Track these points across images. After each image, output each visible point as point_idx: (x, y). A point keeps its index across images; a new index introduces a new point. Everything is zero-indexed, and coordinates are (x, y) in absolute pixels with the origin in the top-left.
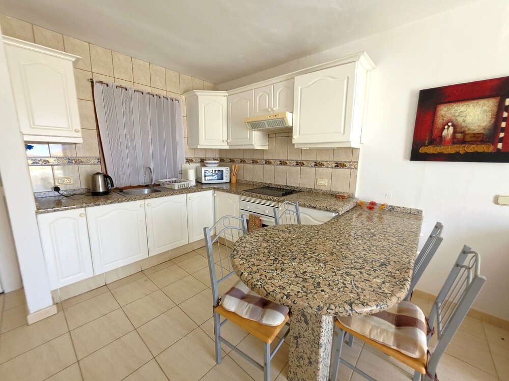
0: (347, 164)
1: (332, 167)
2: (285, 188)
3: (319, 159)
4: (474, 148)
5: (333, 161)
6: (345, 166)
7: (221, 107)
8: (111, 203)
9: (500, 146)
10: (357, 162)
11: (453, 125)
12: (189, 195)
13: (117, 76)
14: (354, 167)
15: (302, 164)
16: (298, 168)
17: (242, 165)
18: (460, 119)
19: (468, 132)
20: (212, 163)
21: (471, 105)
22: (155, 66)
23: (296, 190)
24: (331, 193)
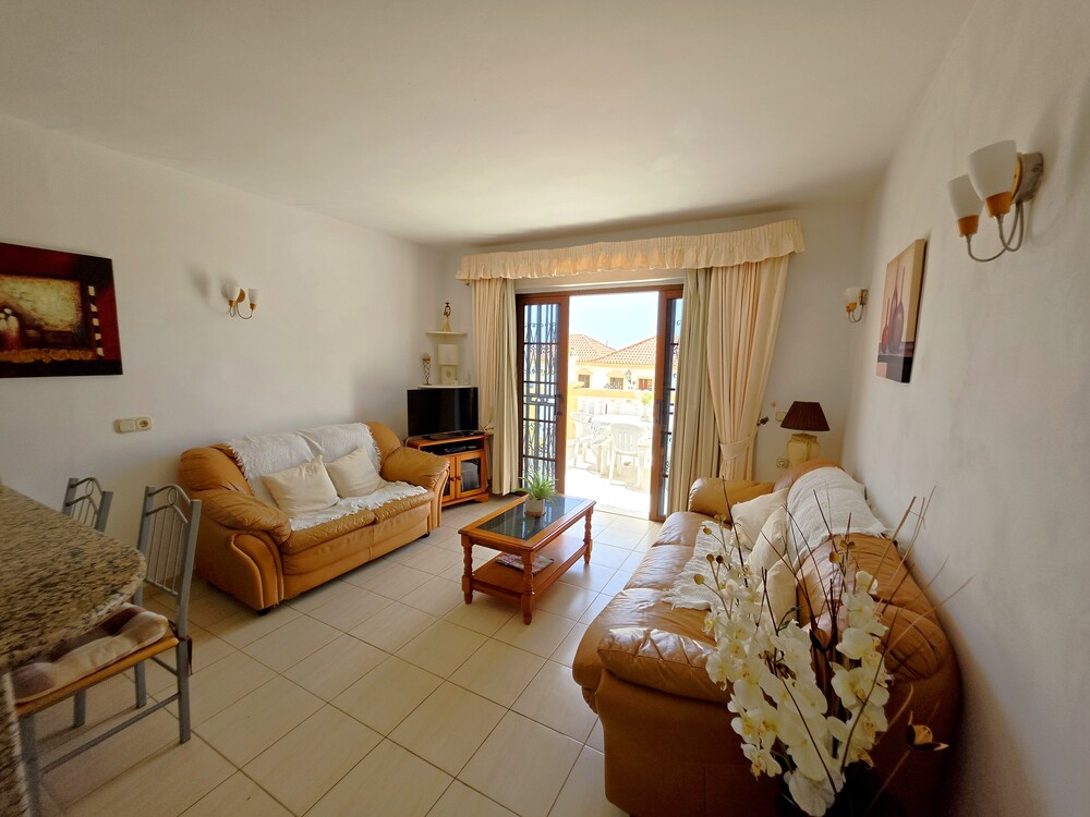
4: (64, 354)
9: (100, 351)
11: (15, 314)
18: (26, 306)
19: (46, 328)
21: (38, 285)
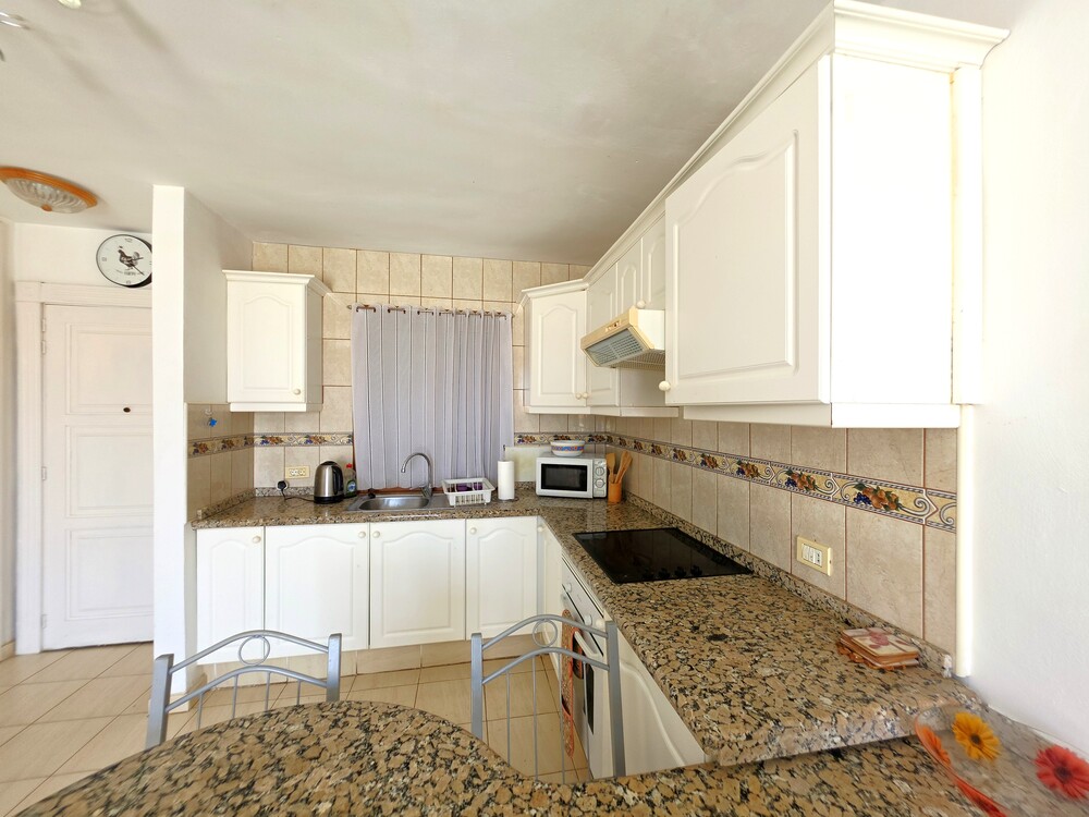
0: (905, 498)
1: (844, 501)
2: (711, 543)
3: (798, 460)
5: (846, 476)
6: (898, 506)
7: (574, 316)
8: (304, 523)
10: (952, 497)
12: (472, 523)
13: (394, 291)
14: (936, 518)
15: (754, 473)
16: (743, 485)
17: (635, 454)
20: (562, 449)
22: (462, 259)
23: (736, 560)
24: (845, 616)
